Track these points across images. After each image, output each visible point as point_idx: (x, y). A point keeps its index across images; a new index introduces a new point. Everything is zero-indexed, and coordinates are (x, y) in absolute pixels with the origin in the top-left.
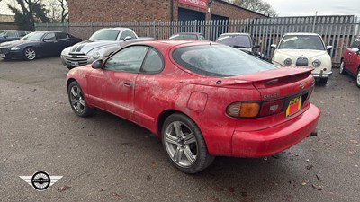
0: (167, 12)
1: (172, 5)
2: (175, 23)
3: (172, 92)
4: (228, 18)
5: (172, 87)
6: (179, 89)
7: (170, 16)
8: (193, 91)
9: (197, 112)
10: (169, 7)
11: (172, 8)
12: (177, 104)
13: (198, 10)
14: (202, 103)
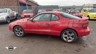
0: (16, 4)
1: (18, 1)
2: (19, 7)
3: (66, 24)
4: (31, 6)
5: (66, 23)
6: (68, 23)
7: (17, 5)
8: (73, 23)
9: (76, 28)
10: (17, 2)
11: (18, 2)
12: (69, 27)
13: (24, 3)
14: (77, 25)
